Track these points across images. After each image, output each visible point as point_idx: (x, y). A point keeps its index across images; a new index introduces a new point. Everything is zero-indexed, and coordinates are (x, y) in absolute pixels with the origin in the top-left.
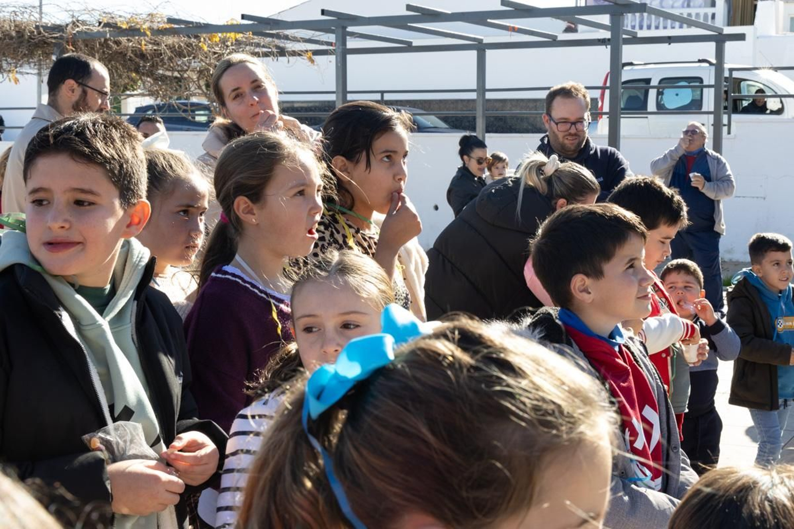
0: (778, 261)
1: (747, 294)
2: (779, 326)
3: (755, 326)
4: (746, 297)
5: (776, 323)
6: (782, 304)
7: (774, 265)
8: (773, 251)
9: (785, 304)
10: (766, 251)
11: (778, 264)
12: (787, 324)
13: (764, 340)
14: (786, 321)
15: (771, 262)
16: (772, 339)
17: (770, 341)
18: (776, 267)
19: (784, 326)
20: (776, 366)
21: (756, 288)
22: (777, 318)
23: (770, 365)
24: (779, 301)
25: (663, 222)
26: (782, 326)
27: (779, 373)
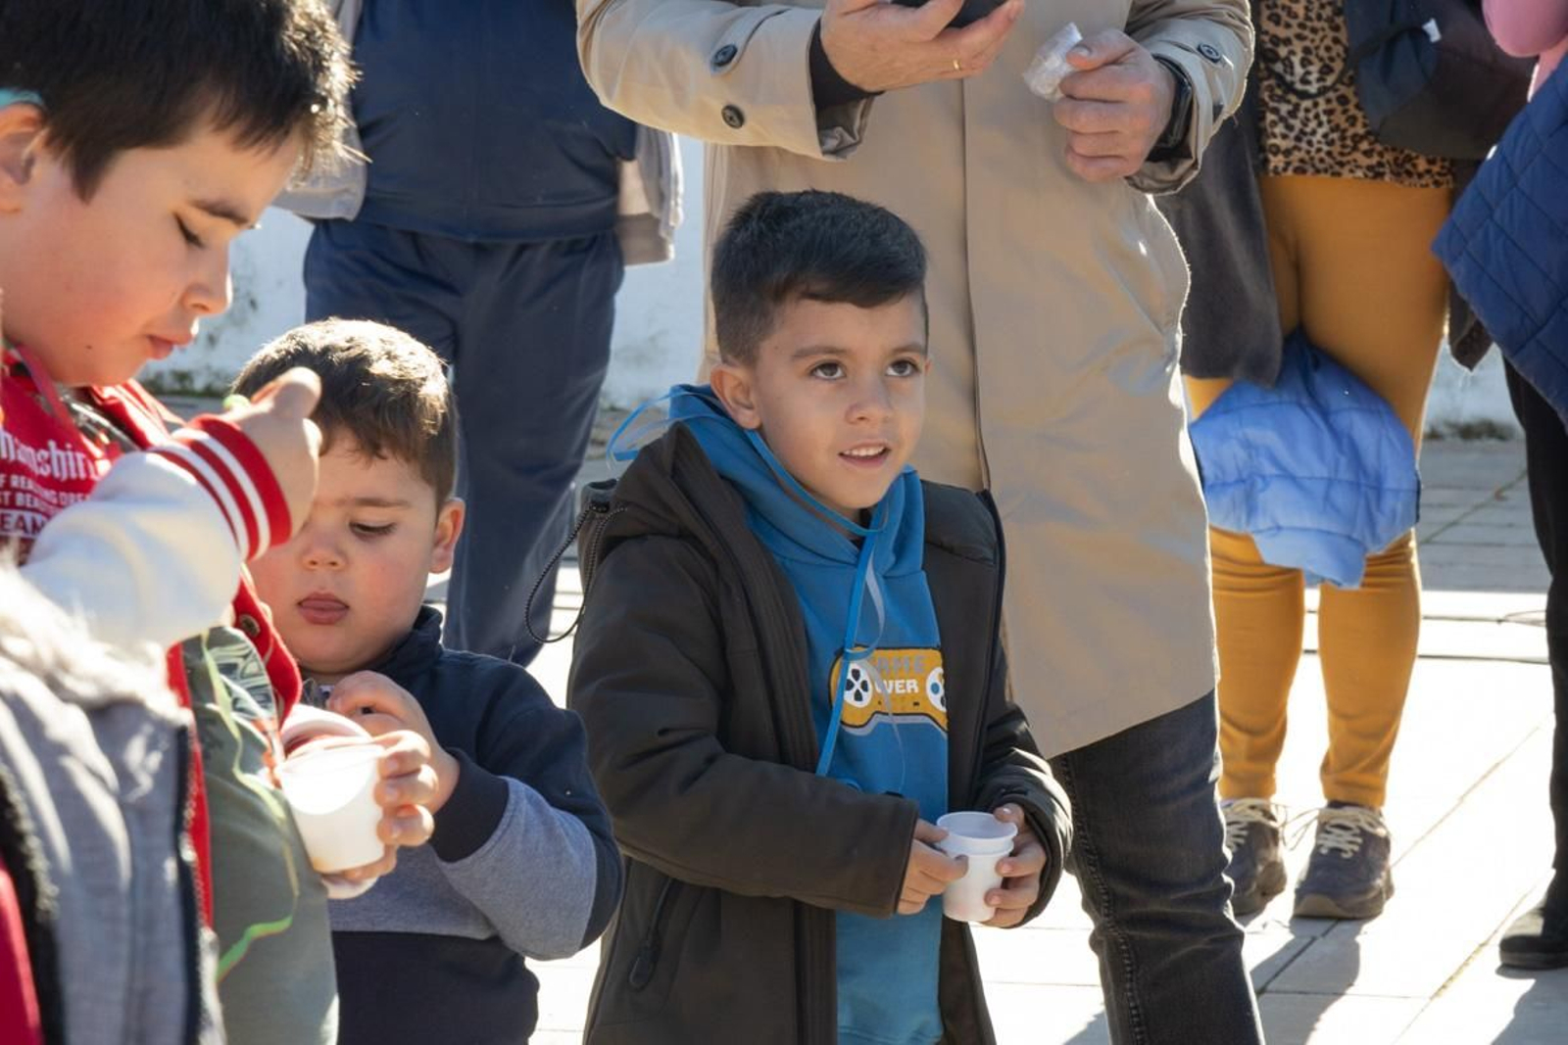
0: (832, 351)
1: (686, 516)
2: (849, 696)
3: (726, 692)
4: (684, 535)
5: (835, 680)
6: (871, 579)
7: (812, 373)
8: (814, 296)
9: (887, 579)
10: (780, 294)
11: (830, 367)
12: (895, 686)
13: (773, 768)
14: (885, 673)
15: (801, 354)
16: (812, 768)
17: (803, 777)
18: (822, 386)
19: (878, 699)
20: (827, 916)
21: (734, 484)
22: (840, 653)
23: (798, 907)
24: (858, 563)
25: (208, 113)
26: (867, 696)
27: (846, 949)
